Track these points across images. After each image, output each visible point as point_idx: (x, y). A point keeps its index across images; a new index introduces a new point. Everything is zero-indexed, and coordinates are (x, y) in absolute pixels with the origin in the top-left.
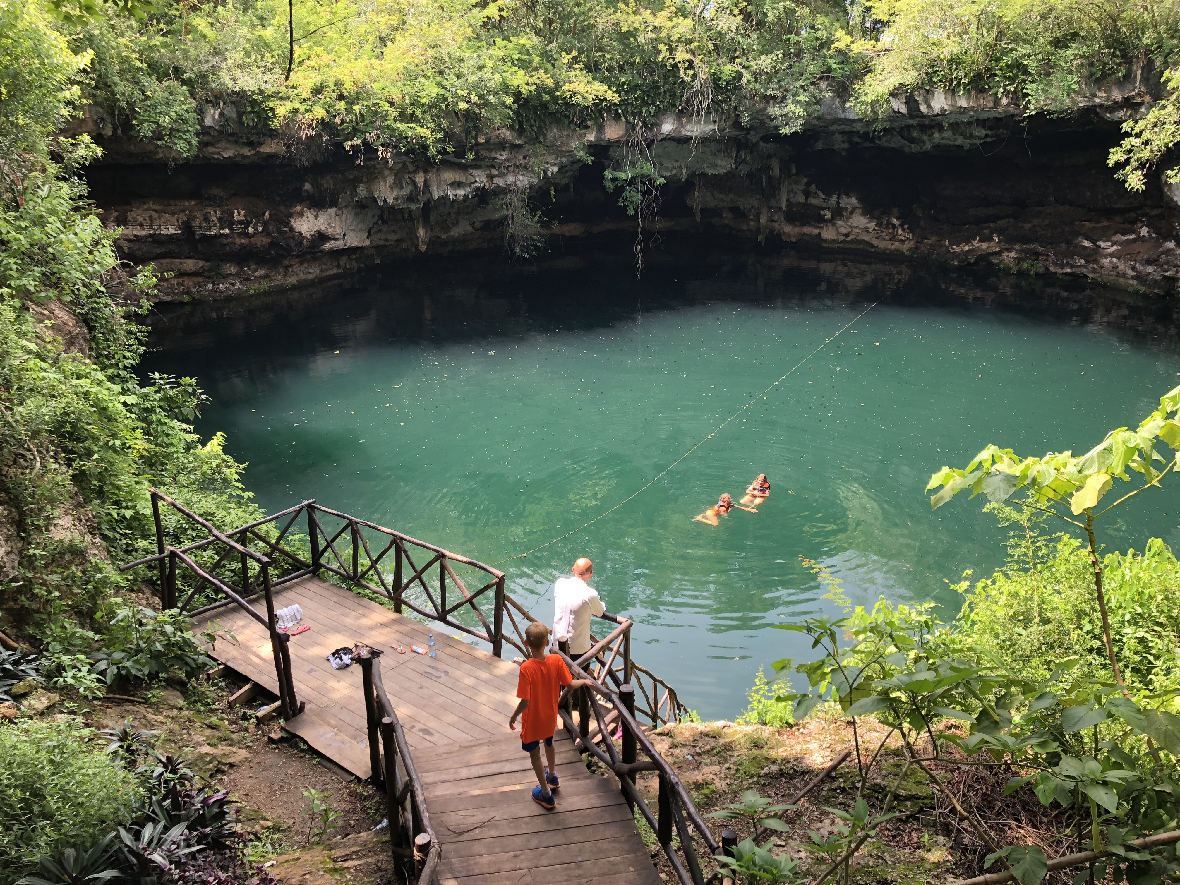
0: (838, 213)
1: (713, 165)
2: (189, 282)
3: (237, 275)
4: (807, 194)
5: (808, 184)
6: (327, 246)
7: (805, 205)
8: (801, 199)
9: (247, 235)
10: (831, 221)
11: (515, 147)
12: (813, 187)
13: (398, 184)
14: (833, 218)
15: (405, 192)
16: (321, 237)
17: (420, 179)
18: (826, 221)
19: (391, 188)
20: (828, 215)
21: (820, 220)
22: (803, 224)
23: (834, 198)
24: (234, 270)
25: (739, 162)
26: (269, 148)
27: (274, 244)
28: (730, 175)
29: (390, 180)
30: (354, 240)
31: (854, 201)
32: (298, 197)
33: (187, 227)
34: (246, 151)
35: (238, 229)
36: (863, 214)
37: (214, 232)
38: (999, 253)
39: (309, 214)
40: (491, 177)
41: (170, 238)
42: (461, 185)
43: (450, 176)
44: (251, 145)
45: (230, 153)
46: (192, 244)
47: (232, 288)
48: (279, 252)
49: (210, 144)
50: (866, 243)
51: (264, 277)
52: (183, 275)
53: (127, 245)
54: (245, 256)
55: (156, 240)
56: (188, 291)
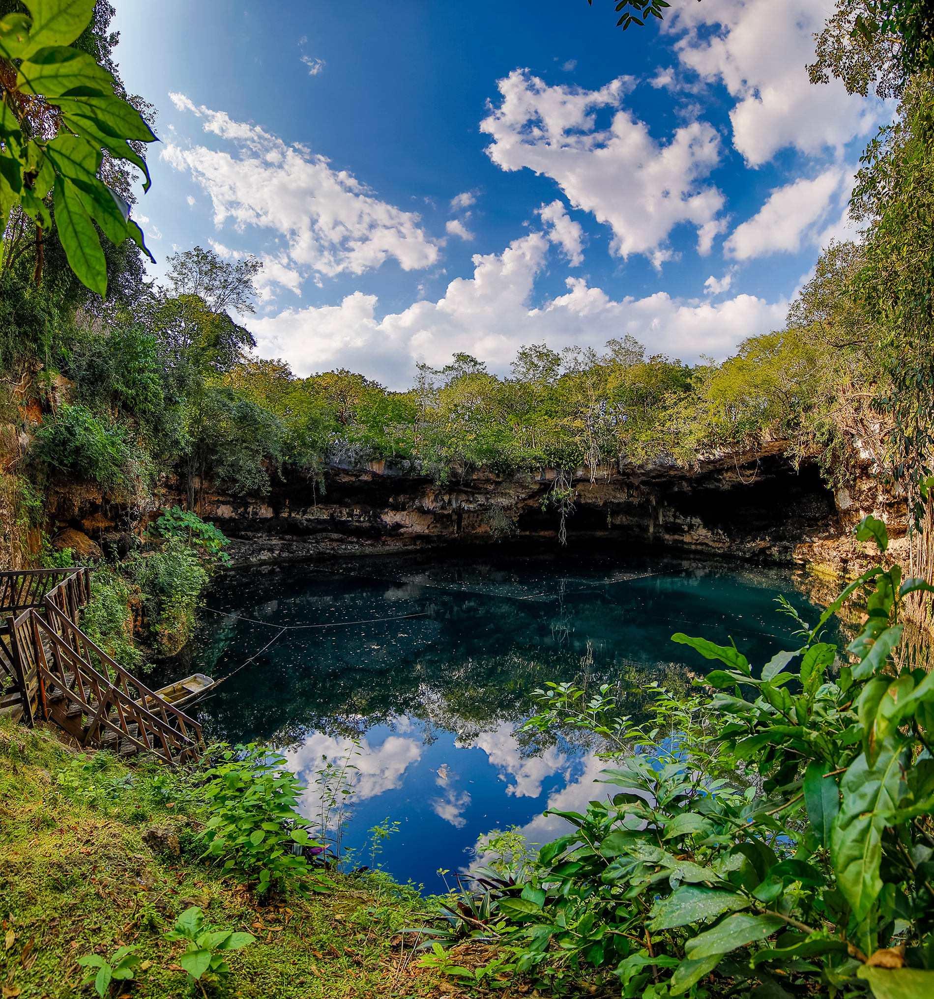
0: (691, 527)
2: (335, 544)
3: (357, 543)
4: (675, 517)
5: (675, 512)
6: (402, 530)
7: (674, 523)
8: (672, 519)
9: (360, 522)
10: (688, 532)
11: (498, 483)
12: (678, 514)
13: (435, 500)
14: (689, 530)
15: (439, 504)
16: (398, 526)
17: (446, 498)
18: (685, 532)
19: (432, 502)
20: (686, 528)
21: (682, 532)
22: (674, 534)
23: (689, 519)
24: (355, 540)
25: (630, 496)
26: (365, 478)
27: (372, 527)
28: (626, 503)
29: (432, 498)
30: (418, 529)
31: (699, 520)
32: (386, 505)
33: (332, 515)
34: (353, 479)
35: (355, 518)
36: (704, 528)
37: (344, 519)
38: (769, 548)
39: (391, 514)
40: (487, 499)
41: (325, 521)
42: (471, 502)
43: (463, 497)
44: (355, 475)
45: (346, 479)
46: (335, 525)
47: (355, 549)
48: (377, 532)
49: (336, 475)
50: (707, 545)
51: (371, 545)
52: (332, 540)
53: (305, 523)
54: (360, 533)
55: (319, 521)
56: (333, 549)
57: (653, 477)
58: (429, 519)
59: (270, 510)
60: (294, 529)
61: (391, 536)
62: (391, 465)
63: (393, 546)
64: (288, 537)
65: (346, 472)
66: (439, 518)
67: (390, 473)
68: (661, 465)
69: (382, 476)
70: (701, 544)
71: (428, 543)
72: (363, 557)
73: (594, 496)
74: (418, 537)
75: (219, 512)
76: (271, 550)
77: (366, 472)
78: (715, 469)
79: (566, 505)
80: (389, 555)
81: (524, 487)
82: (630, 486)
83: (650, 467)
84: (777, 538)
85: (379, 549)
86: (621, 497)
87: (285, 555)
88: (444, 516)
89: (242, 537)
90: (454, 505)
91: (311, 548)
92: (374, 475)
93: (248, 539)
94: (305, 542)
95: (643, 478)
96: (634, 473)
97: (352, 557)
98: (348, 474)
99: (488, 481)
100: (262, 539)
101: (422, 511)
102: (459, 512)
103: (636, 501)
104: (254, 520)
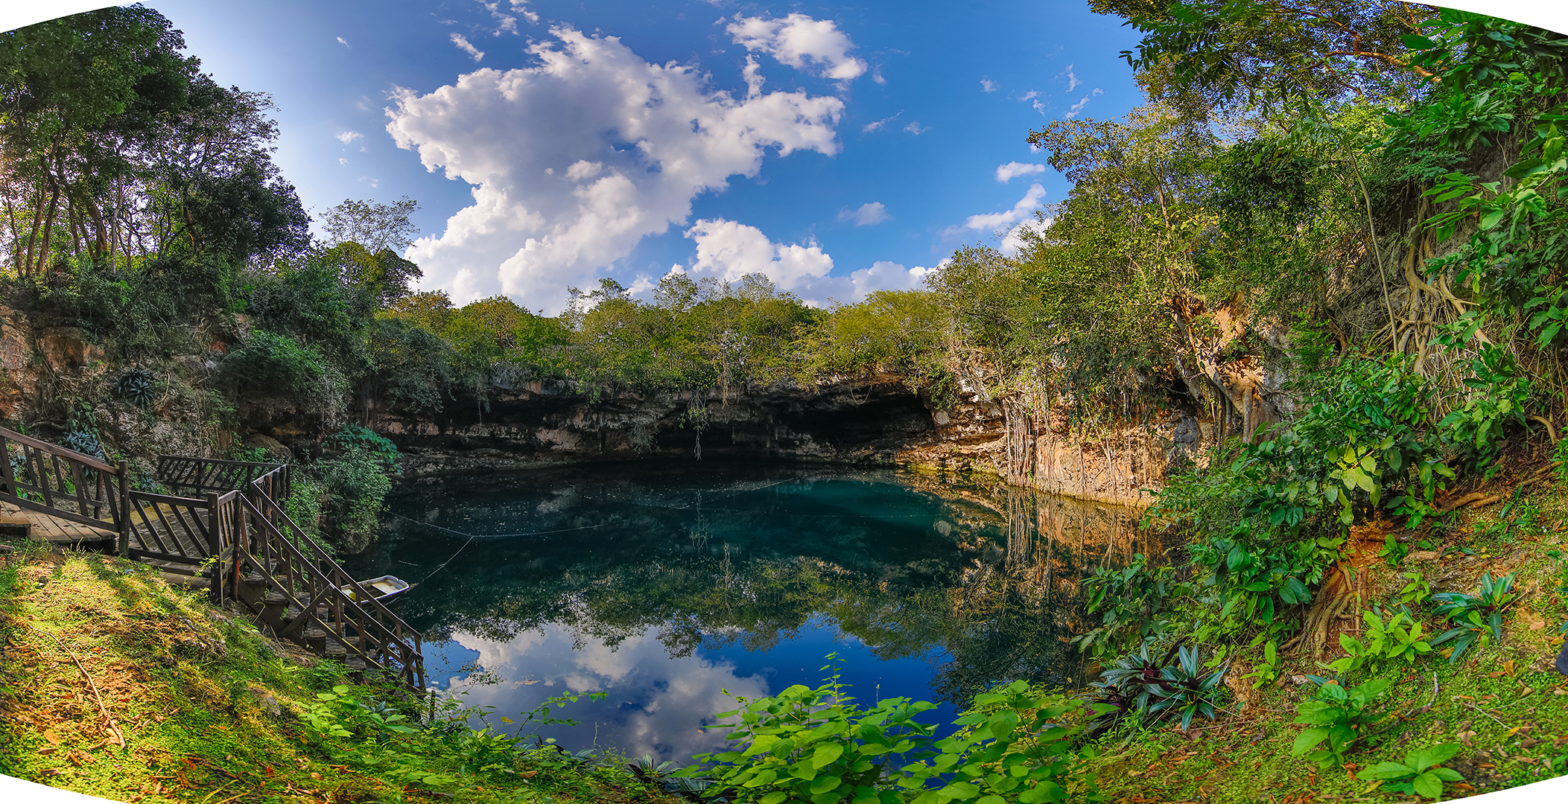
0: (802, 442)
1: (739, 417)
2: (493, 459)
3: (513, 458)
4: (787, 432)
6: (553, 448)
7: (788, 439)
8: (784, 434)
9: (516, 439)
10: (799, 446)
11: (640, 403)
12: (789, 429)
13: (585, 419)
15: (588, 423)
16: (551, 443)
17: (595, 417)
19: (582, 421)
20: (798, 443)
21: (795, 446)
22: (787, 448)
23: (800, 434)
24: (512, 455)
25: (752, 415)
26: (523, 397)
27: (528, 444)
28: (749, 423)
29: (582, 417)
30: (567, 446)
31: (808, 435)
32: (541, 424)
33: (492, 433)
34: (513, 398)
35: (513, 436)
36: (813, 440)
37: (502, 436)
38: (873, 455)
39: (545, 432)
40: (630, 418)
41: (486, 438)
42: (615, 421)
43: (609, 416)
44: (515, 395)
45: (506, 399)
46: (494, 441)
47: (511, 463)
48: (531, 448)
49: (498, 395)
50: (817, 456)
51: (525, 460)
52: (491, 455)
53: (468, 440)
54: (516, 449)
55: (480, 438)
56: (491, 463)
57: (775, 399)
58: (577, 438)
59: (437, 428)
60: (457, 445)
61: (542, 451)
62: (547, 385)
63: (544, 461)
64: (451, 452)
65: (507, 392)
66: (585, 436)
67: (547, 392)
68: (784, 389)
69: (539, 396)
70: (811, 455)
71: (573, 458)
72: (518, 471)
73: (722, 416)
74: (567, 453)
75: (391, 428)
76: (436, 463)
77: (524, 392)
78: (830, 391)
79: (700, 424)
80: (541, 469)
81: (662, 407)
82: (753, 407)
83: (774, 389)
84: (878, 449)
85: (533, 464)
86: (745, 416)
87: (448, 468)
88: (591, 434)
89: (410, 451)
90: (602, 424)
91: (471, 462)
92: (532, 394)
93: (416, 452)
94: (466, 456)
95: (765, 399)
96: (758, 395)
97: (509, 471)
98: (508, 394)
99: (632, 401)
100: (428, 453)
101: (572, 430)
102: (605, 429)
103: (756, 420)
104: (422, 436)
